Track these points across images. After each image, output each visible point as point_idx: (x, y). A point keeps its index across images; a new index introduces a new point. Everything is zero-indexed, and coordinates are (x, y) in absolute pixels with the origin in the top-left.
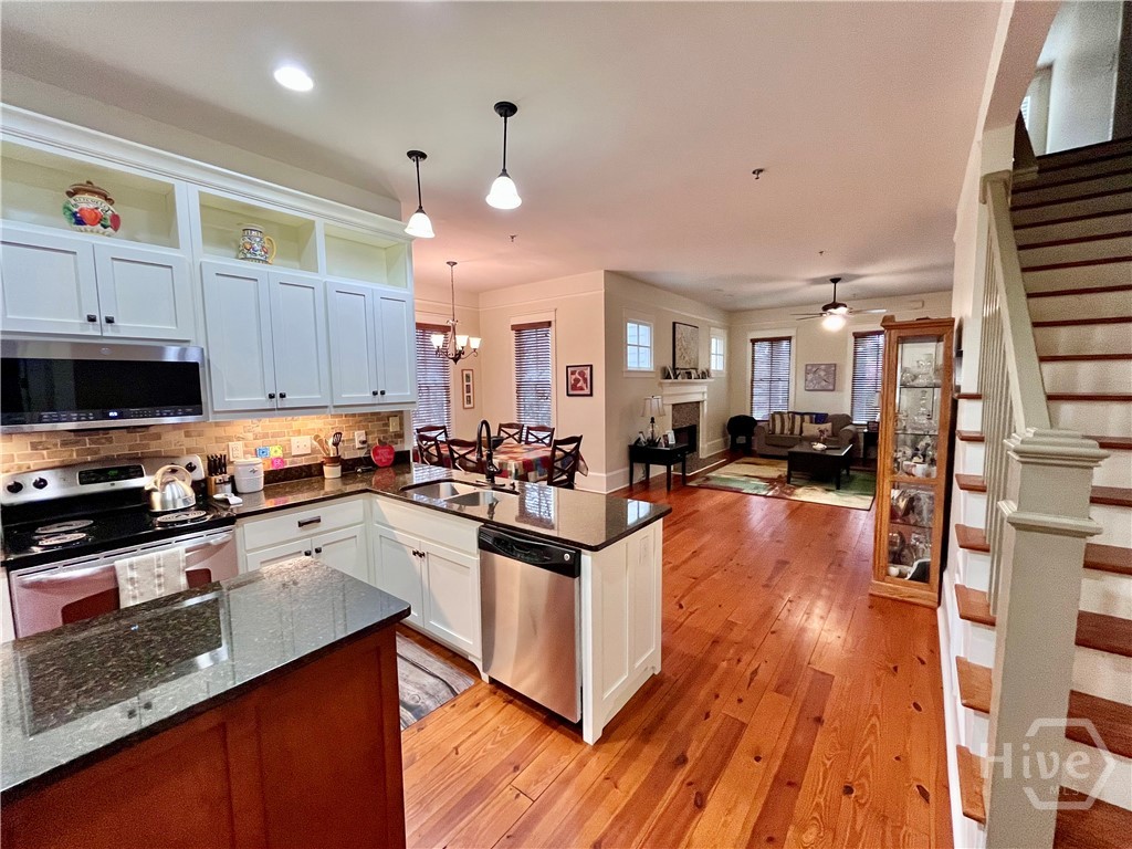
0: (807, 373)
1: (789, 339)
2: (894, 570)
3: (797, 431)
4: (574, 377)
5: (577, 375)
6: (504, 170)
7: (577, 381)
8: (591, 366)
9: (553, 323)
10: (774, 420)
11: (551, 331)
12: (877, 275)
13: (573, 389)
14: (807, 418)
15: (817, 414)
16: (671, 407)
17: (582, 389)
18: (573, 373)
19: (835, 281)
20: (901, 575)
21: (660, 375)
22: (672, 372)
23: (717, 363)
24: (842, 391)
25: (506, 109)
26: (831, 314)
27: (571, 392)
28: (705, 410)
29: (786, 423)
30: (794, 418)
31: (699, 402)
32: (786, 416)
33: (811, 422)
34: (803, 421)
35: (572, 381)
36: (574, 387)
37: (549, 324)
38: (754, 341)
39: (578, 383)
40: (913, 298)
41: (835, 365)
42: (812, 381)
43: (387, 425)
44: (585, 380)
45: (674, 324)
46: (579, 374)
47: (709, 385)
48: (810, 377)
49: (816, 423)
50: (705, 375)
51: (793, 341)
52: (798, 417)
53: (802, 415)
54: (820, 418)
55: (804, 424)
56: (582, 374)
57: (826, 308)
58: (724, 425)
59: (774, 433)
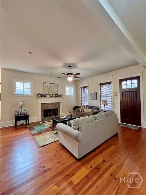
3: (84, 111)
14: (88, 107)
16: (41, 104)
19: (70, 67)
24: (98, 100)
28: (63, 105)
31: (59, 103)
40: (112, 72)
41: (96, 93)
42: (92, 97)
45: (44, 83)
51: (88, 87)
55: (86, 109)
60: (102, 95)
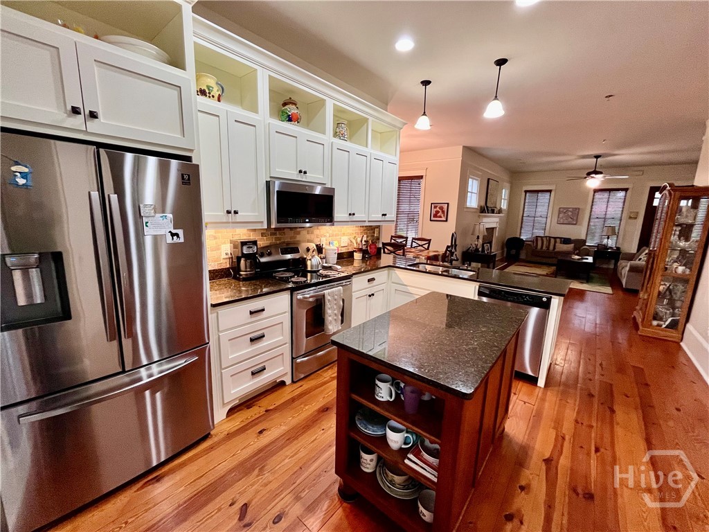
0: (559, 213)
1: (550, 191)
2: (655, 323)
3: (551, 248)
4: (435, 210)
5: (438, 209)
6: (496, 97)
7: (437, 212)
8: (448, 204)
9: (424, 177)
10: (537, 240)
11: (423, 181)
12: (626, 154)
13: (434, 217)
14: (558, 240)
15: (564, 238)
17: (440, 217)
18: (435, 207)
19: (597, 157)
20: (659, 326)
21: (479, 211)
22: (485, 209)
23: (504, 205)
24: (581, 225)
25: (501, 62)
26: (593, 177)
27: (432, 218)
28: (496, 234)
29: (545, 243)
30: (550, 240)
31: (494, 228)
32: (545, 239)
33: (561, 243)
34: (555, 242)
35: (433, 212)
36: (435, 216)
37: (421, 177)
38: (526, 192)
39: (439, 213)
40: (635, 168)
41: (579, 209)
42: (562, 218)
43: (374, 233)
44: (443, 212)
45: (489, 179)
46: (439, 208)
47: (500, 217)
48: (561, 215)
49: (564, 243)
50: (500, 211)
51: (553, 193)
52: (552, 240)
53: (555, 238)
54: (566, 241)
55: (557, 244)
56: (441, 208)
57: (589, 174)
58: (503, 243)
59: (536, 248)
60: (594, 215)
